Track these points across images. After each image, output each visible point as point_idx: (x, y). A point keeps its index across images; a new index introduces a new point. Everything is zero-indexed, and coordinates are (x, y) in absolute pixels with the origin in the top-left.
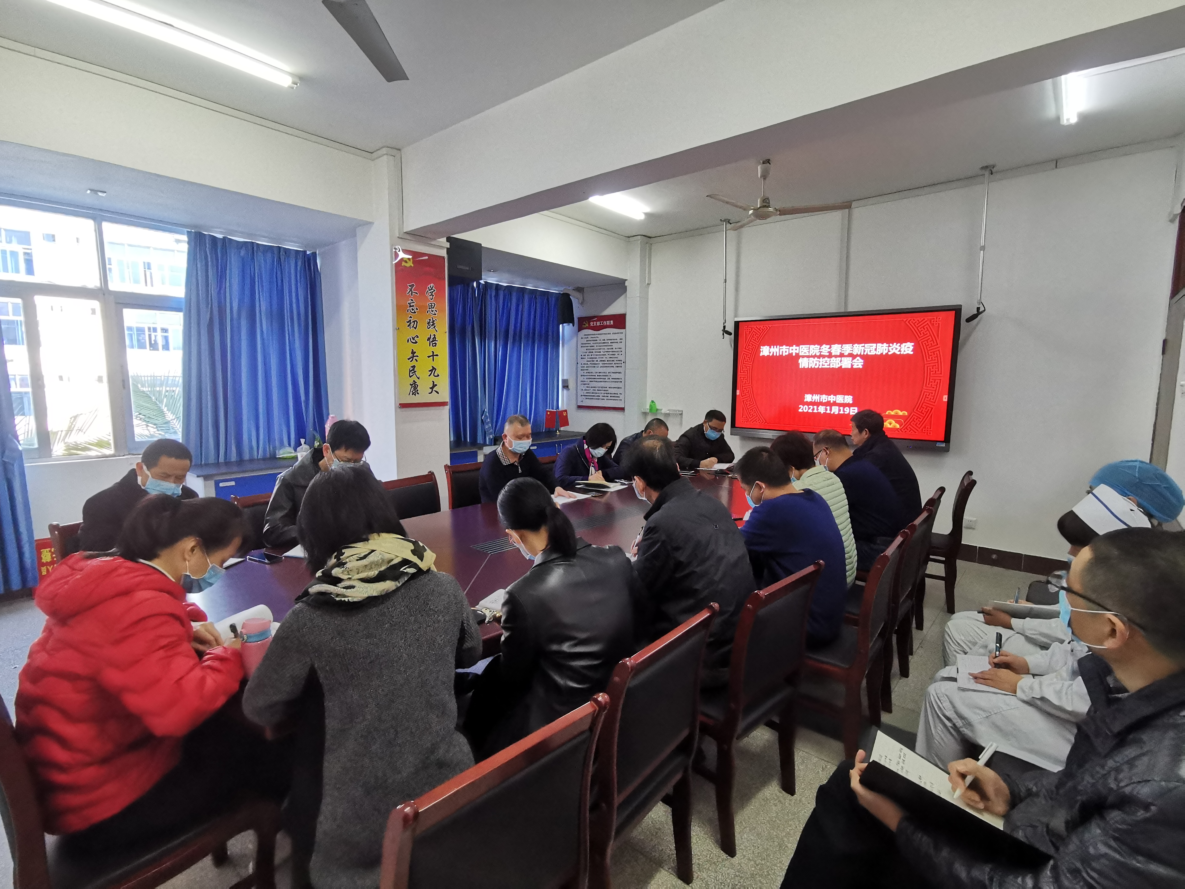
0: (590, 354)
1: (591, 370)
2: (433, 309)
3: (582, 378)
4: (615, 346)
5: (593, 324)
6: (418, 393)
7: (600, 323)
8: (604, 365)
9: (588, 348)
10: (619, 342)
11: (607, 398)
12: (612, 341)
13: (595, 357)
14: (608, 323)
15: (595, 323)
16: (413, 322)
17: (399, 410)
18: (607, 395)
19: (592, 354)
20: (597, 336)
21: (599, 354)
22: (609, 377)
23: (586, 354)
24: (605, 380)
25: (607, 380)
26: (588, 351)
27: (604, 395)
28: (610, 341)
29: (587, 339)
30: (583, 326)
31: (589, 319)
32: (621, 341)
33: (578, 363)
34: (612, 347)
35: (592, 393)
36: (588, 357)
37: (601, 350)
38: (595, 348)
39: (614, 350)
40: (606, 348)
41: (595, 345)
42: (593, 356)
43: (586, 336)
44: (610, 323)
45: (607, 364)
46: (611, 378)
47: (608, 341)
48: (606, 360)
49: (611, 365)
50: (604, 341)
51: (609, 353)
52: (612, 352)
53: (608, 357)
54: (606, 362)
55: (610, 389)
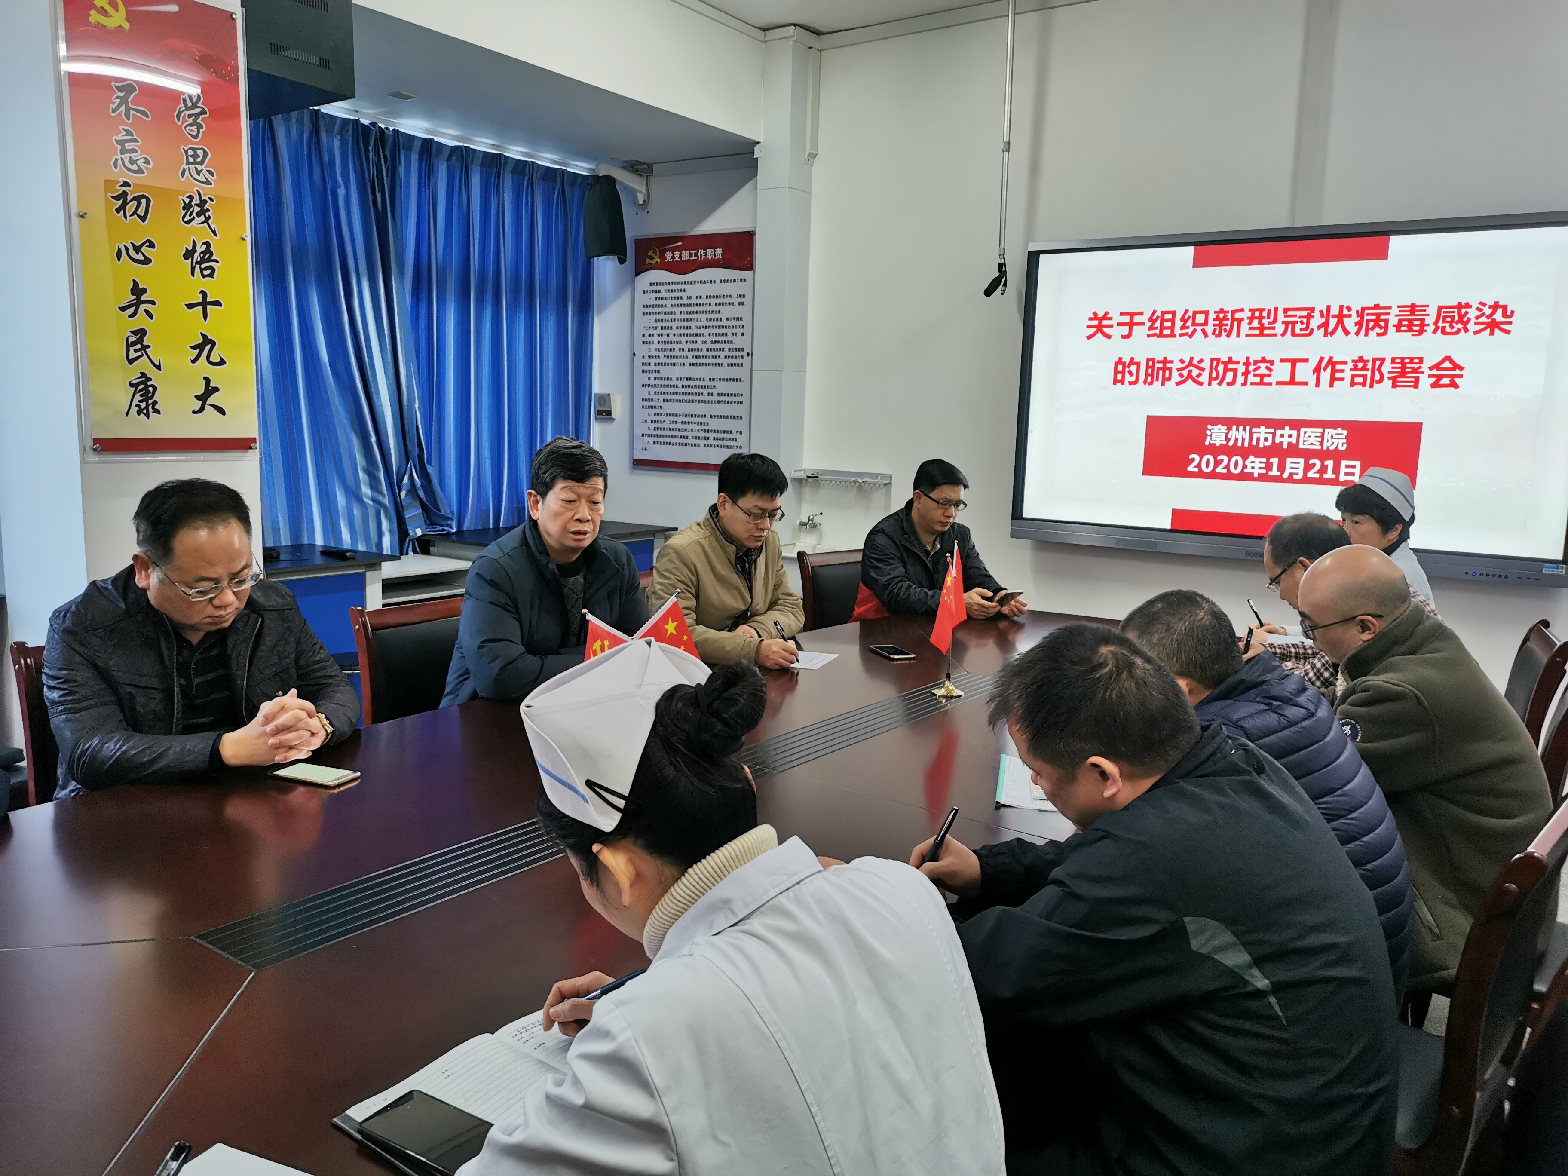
0: (665, 332)
1: (665, 372)
2: (199, 167)
3: (644, 393)
4: (726, 312)
5: (673, 257)
6: (157, 412)
7: (691, 255)
8: (698, 361)
9: (658, 317)
10: (736, 303)
11: (707, 442)
12: (719, 301)
13: (677, 339)
14: (709, 254)
15: (677, 253)
16: (133, 199)
17: (93, 458)
18: (707, 435)
19: (669, 331)
20: (683, 287)
21: (685, 331)
22: (710, 391)
23: (655, 332)
24: (701, 398)
25: (705, 397)
26: (660, 324)
27: (697, 435)
28: (713, 301)
29: (658, 295)
30: (648, 261)
31: (663, 243)
32: (741, 300)
33: (634, 355)
34: (719, 316)
35: (670, 429)
36: (661, 339)
37: (693, 324)
38: (678, 316)
39: (724, 323)
40: (704, 317)
41: (677, 310)
42: (671, 338)
43: (655, 288)
44: (715, 255)
45: (706, 357)
46: (715, 392)
47: (708, 301)
48: (704, 347)
49: (717, 361)
50: (699, 301)
51: (712, 331)
52: (719, 327)
53: (709, 339)
54: (705, 353)
55: (713, 419)
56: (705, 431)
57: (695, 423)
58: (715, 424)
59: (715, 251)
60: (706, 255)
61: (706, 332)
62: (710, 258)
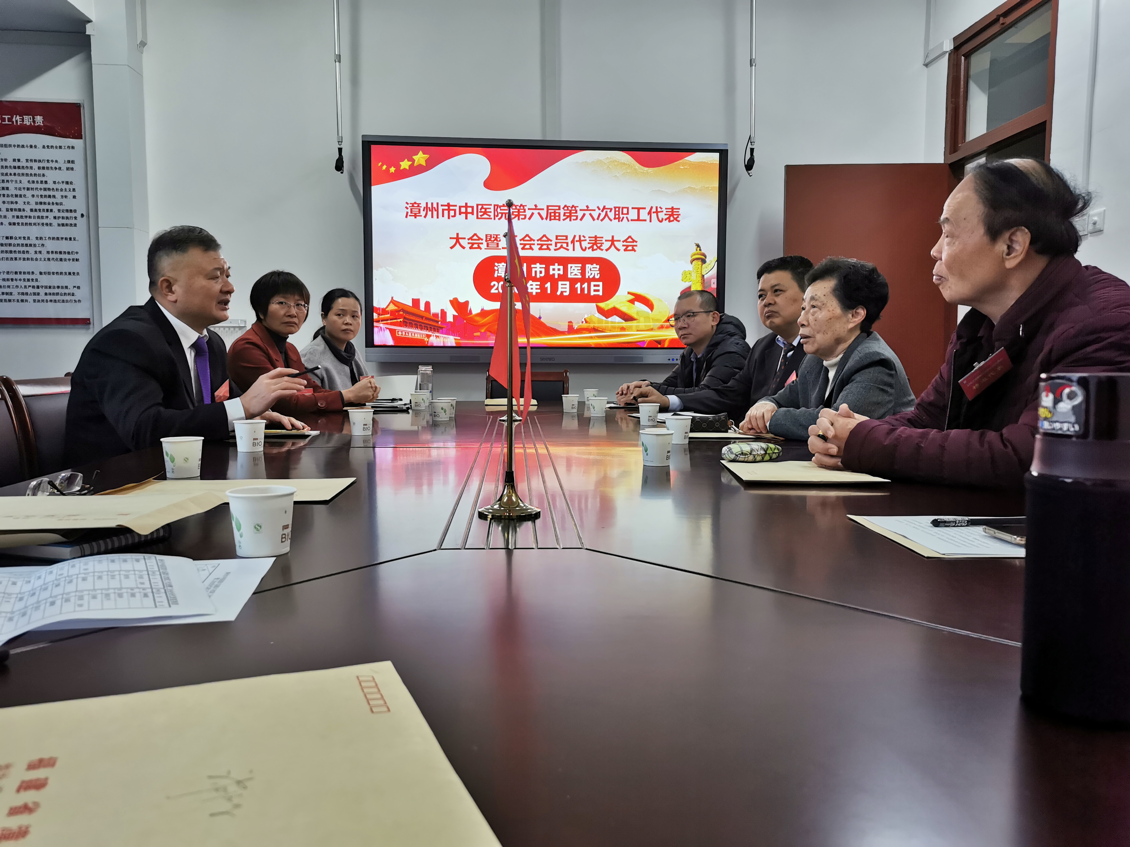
4: (51, 176)
7: (4, 120)
8: (20, 221)
10: (66, 168)
11: (36, 298)
12: (46, 165)
14: (27, 120)
18: (36, 290)
21: (2, 192)
22: (38, 249)
24: (26, 256)
25: (32, 255)
27: (24, 291)
28: (35, 165)
34: (43, 179)
37: (10, 186)
39: (50, 185)
40: (25, 179)
44: (34, 122)
45: (30, 217)
46: (44, 250)
47: (29, 164)
48: (27, 208)
49: (45, 221)
50: (17, 164)
51: (35, 193)
52: (45, 189)
53: (33, 201)
54: (29, 213)
55: (44, 276)
56: (33, 287)
57: (20, 280)
58: (44, 281)
59: (34, 118)
60: (23, 121)
61: (29, 193)
62: (28, 124)
